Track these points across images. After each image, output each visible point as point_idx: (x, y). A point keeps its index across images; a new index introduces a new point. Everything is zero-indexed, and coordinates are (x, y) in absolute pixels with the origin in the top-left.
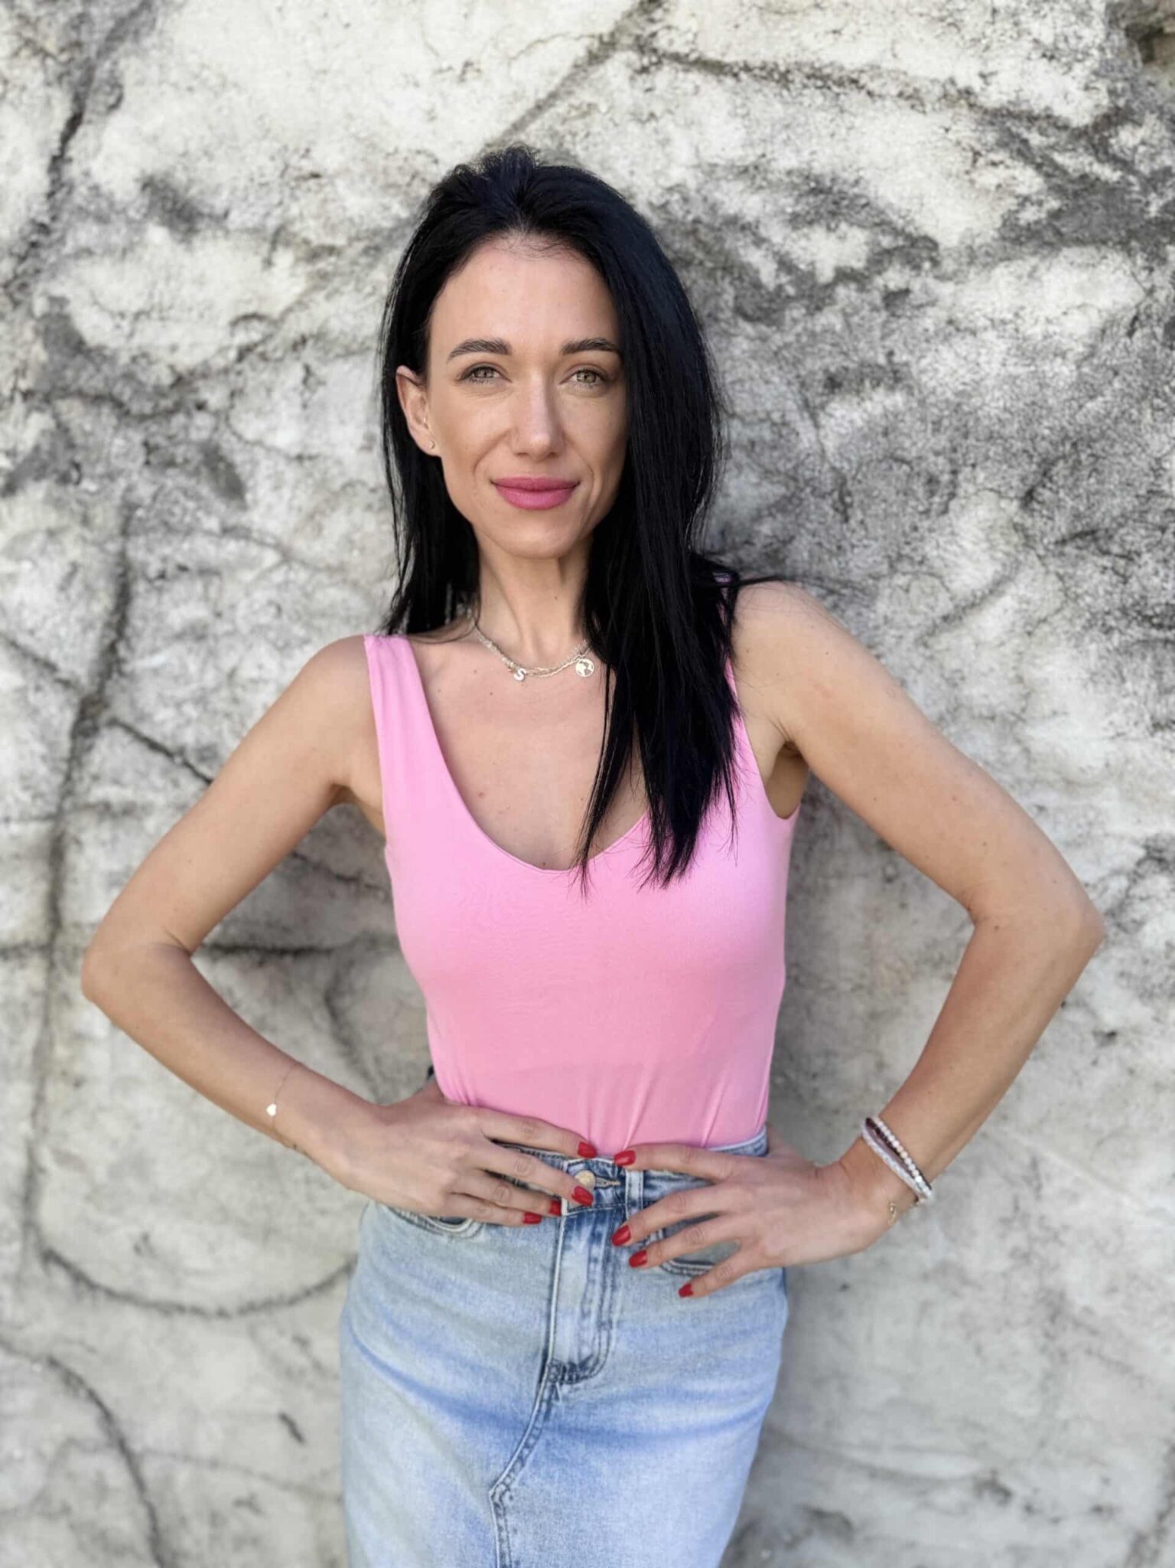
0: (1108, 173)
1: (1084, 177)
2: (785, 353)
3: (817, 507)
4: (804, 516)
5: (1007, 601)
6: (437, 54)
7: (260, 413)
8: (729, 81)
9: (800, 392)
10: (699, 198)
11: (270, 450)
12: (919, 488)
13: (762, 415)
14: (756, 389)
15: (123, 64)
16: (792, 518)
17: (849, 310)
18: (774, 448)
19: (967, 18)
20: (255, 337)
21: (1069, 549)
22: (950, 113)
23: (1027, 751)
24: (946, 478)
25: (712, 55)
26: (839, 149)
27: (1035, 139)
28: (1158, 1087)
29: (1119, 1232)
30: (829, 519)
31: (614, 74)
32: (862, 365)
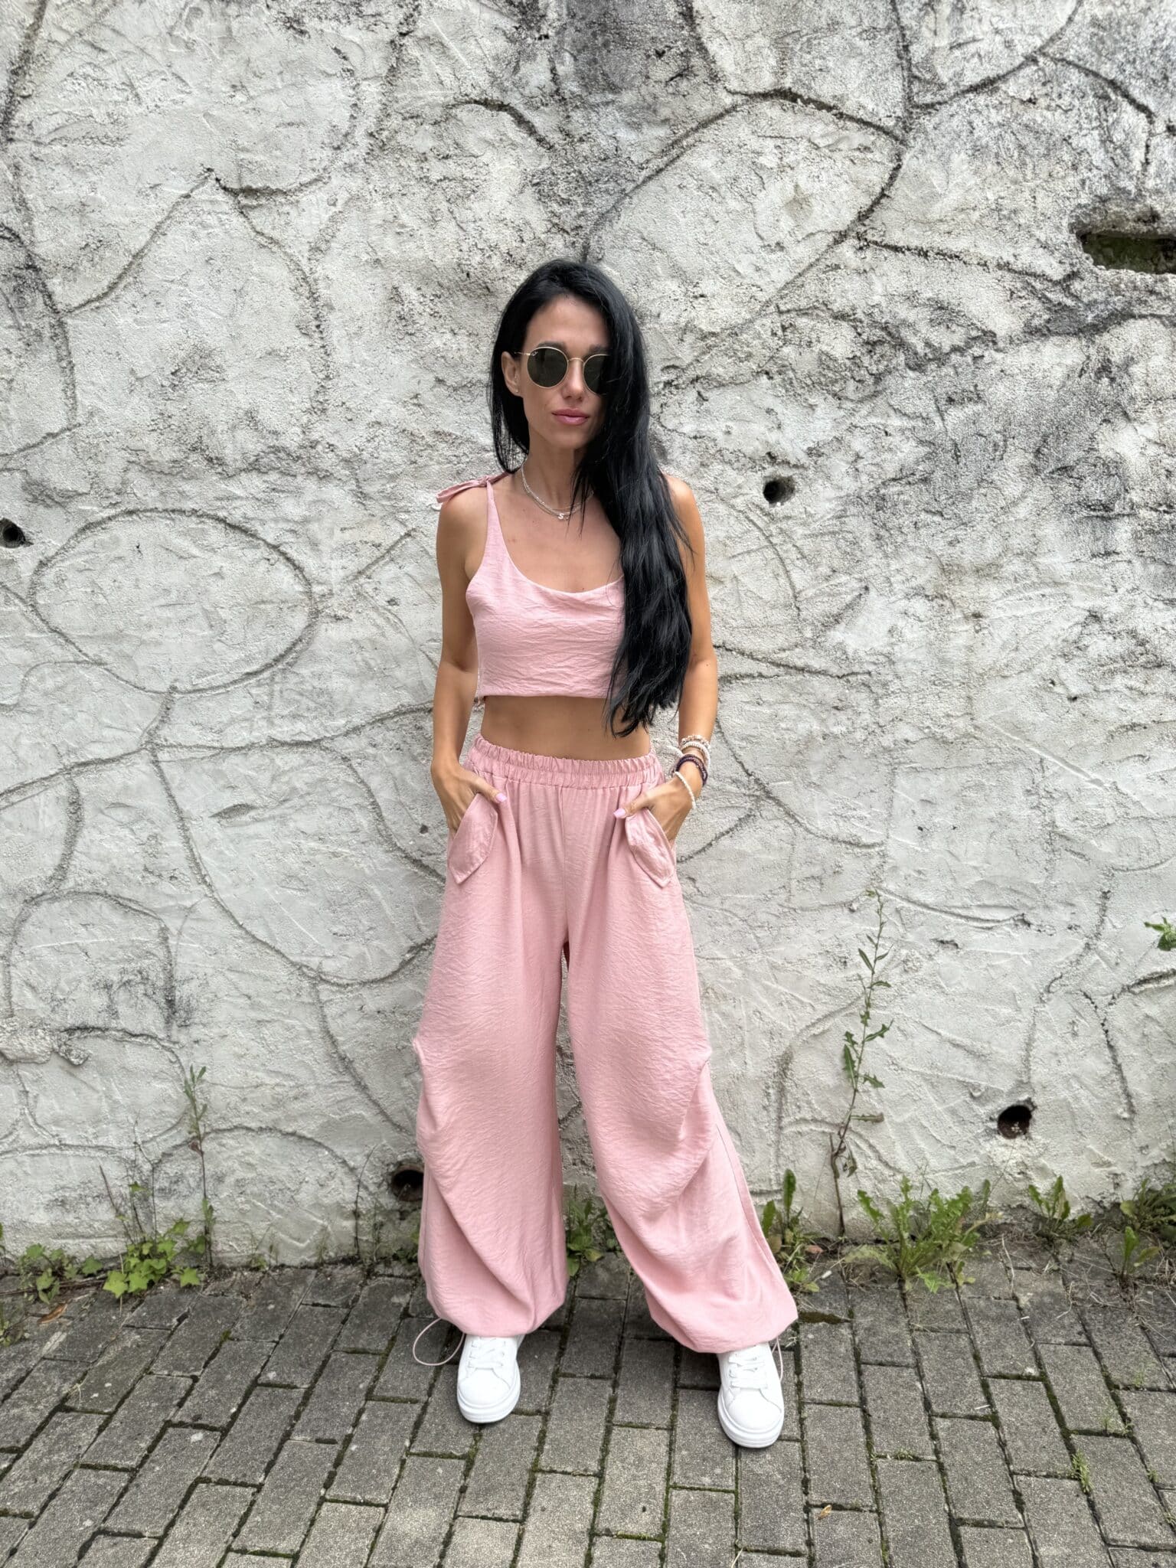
0: (1069, 302)
1: (1060, 304)
2: (928, 385)
3: (944, 457)
4: (939, 462)
5: (1029, 500)
6: (762, 239)
7: (675, 415)
8: (901, 255)
9: (935, 404)
10: (888, 311)
11: (680, 434)
12: (991, 449)
13: (918, 415)
14: (915, 402)
15: (604, 238)
16: (933, 462)
17: (957, 365)
18: (924, 430)
19: (1008, 228)
20: (672, 376)
21: (1055, 475)
22: (1000, 273)
23: (1037, 569)
24: (1001, 444)
25: (892, 243)
26: (951, 289)
27: (1038, 285)
28: (1096, 721)
29: (1079, 790)
30: (950, 463)
31: (847, 251)
32: (963, 391)
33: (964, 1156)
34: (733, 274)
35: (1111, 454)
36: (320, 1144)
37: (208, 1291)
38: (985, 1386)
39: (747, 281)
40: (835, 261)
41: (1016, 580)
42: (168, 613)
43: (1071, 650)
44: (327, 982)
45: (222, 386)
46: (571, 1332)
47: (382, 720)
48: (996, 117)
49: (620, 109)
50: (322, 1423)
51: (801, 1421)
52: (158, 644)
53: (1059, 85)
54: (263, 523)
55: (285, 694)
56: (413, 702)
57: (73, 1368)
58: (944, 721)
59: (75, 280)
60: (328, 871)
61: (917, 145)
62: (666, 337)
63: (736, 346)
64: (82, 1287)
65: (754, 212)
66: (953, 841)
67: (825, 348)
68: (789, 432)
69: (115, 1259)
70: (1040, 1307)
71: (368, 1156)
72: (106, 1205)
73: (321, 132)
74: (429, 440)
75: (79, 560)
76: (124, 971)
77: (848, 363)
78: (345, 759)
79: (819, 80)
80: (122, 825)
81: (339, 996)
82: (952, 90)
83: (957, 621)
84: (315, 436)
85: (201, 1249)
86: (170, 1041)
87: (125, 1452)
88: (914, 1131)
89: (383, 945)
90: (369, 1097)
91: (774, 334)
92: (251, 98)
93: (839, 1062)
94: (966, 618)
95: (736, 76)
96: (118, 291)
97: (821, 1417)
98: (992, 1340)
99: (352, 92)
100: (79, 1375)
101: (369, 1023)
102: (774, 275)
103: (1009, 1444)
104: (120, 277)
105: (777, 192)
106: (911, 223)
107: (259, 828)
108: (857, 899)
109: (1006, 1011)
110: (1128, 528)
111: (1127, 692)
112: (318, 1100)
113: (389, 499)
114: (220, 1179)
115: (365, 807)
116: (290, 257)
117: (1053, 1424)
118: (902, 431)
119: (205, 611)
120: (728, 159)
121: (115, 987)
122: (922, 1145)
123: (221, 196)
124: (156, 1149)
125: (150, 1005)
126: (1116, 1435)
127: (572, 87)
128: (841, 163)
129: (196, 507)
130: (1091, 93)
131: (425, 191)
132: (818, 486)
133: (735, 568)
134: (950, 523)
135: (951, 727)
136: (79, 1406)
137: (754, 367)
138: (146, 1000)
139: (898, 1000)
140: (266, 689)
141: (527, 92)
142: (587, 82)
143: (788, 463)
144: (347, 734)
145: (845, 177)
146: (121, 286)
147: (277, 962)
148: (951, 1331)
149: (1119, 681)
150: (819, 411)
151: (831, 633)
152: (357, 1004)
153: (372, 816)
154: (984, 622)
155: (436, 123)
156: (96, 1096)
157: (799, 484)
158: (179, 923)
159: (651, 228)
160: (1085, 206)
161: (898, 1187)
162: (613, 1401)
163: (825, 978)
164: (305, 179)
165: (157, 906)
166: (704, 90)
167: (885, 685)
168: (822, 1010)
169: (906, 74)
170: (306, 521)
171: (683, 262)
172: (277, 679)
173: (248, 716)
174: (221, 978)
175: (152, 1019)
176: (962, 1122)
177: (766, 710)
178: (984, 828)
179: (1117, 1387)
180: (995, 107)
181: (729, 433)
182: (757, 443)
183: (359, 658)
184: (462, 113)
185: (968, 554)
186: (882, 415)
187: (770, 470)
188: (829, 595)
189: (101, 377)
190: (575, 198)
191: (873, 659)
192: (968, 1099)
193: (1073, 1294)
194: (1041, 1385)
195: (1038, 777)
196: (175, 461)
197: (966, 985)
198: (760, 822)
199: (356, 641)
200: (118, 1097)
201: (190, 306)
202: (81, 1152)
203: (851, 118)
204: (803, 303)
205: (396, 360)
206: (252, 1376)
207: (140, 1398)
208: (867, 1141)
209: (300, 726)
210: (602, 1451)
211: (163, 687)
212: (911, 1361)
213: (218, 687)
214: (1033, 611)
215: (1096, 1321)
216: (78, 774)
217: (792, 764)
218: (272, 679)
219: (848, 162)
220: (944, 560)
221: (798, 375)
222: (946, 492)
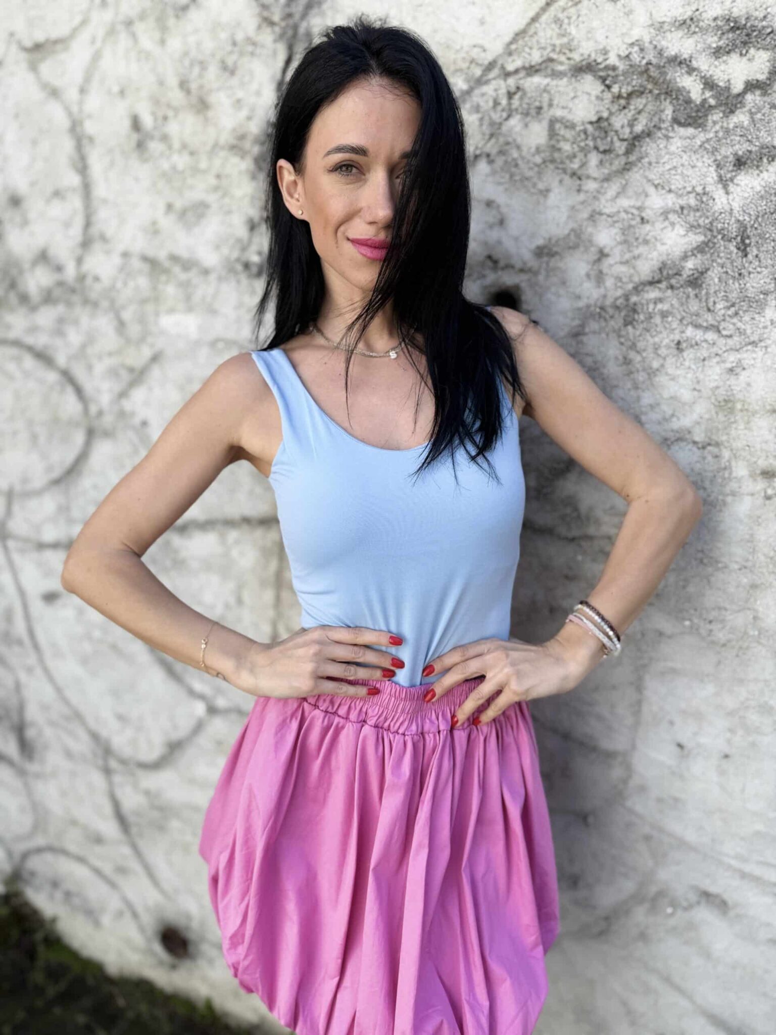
2: (707, 145)
3: (725, 248)
4: (716, 254)
9: (716, 171)
10: (651, 47)
13: (689, 189)
14: (685, 172)
16: (709, 255)
17: (753, 110)
18: (698, 210)
30: (734, 255)
32: (762, 147)
45: (27, 229)
54: (56, 350)
66: (724, 772)
67: (559, 113)
68: (514, 227)
77: (590, 128)
81: (120, 767)
83: (739, 480)
84: (85, 269)
94: (752, 476)
101: (140, 797)
102: (501, 27)
116: (65, 104)
118: (665, 214)
123: (20, 56)
132: (549, 295)
134: (730, 342)
138: (9, 732)
140: (63, 496)
143: (513, 267)
150: (553, 198)
158: (26, 677)
170: (83, 347)
173: (55, 517)
186: (638, 195)
187: (491, 278)
204: (536, 57)
220: (722, 391)
221: (524, 153)
222: (726, 298)
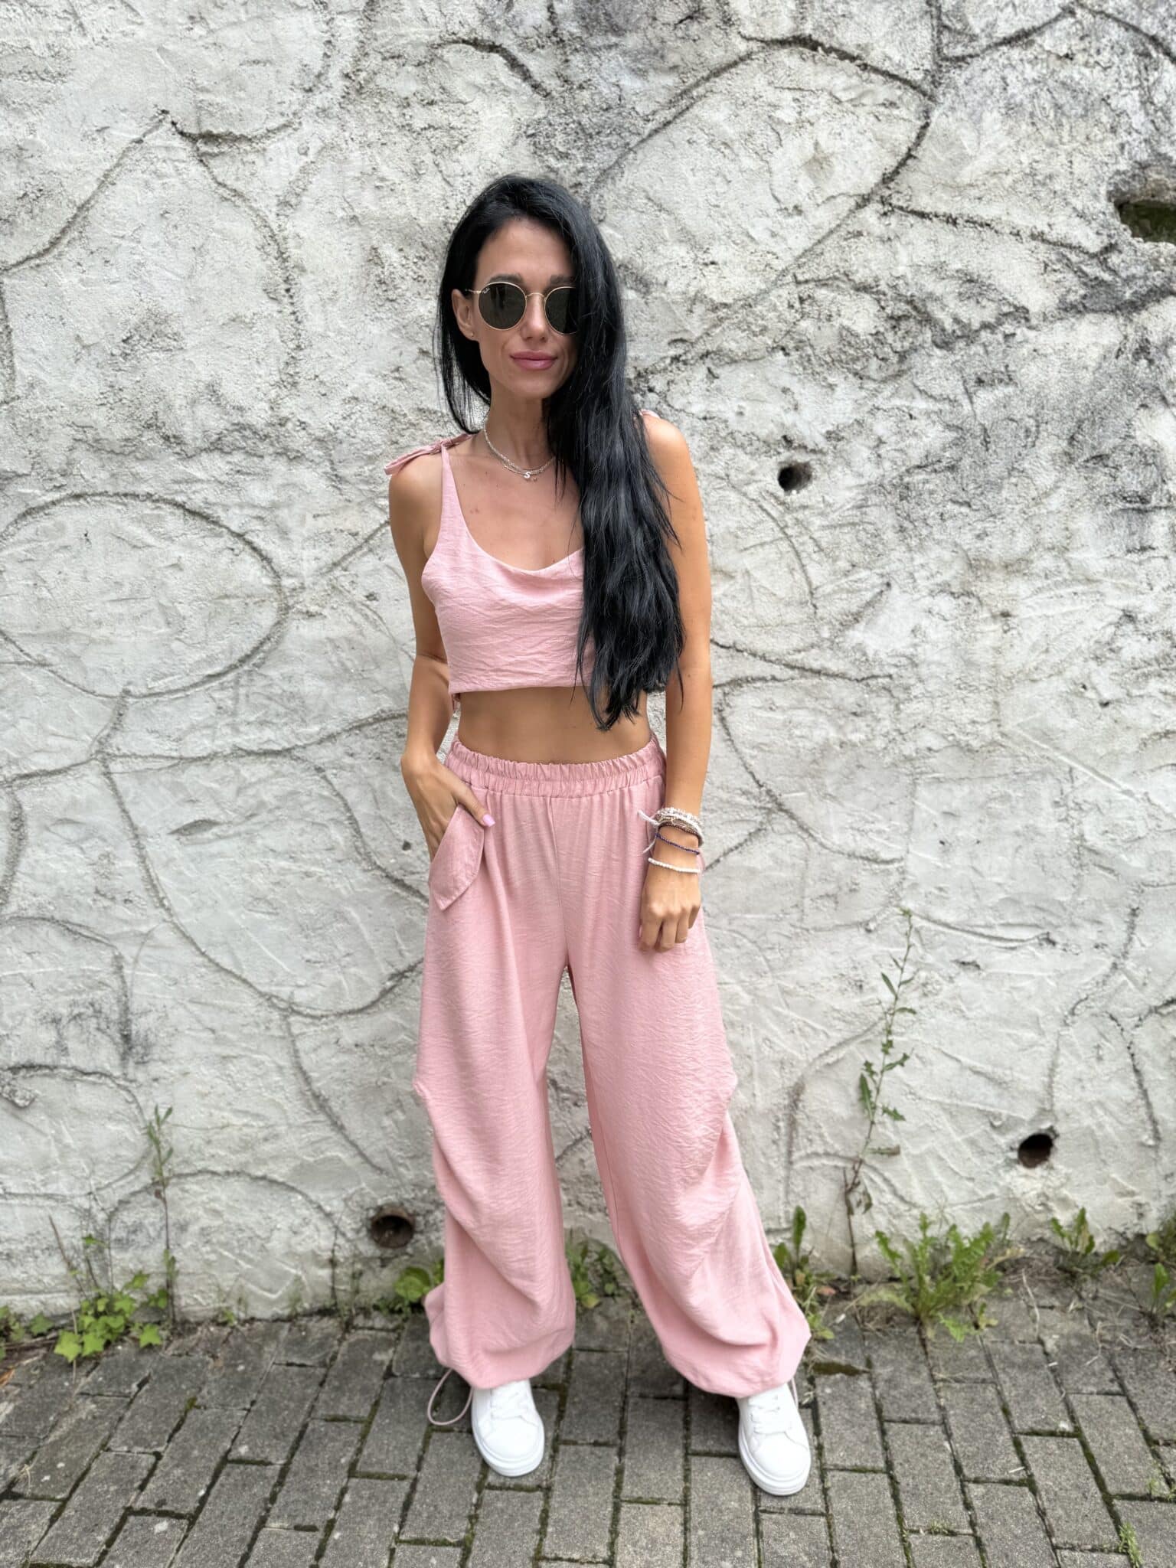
0: (1107, 277)
1: (1096, 278)
2: (955, 365)
3: (973, 443)
4: (967, 448)
5: (1062, 491)
6: (778, 201)
7: (683, 394)
8: (928, 222)
9: (964, 385)
10: (913, 283)
11: (688, 414)
12: (1022, 434)
13: (945, 397)
14: (942, 383)
15: (606, 197)
16: (961, 449)
17: (987, 344)
18: (951, 413)
19: (1042, 195)
20: (680, 351)
21: (1090, 464)
22: (1034, 243)
23: (1069, 565)
24: (1034, 429)
25: (918, 209)
26: (981, 260)
27: (1074, 258)
28: (1128, 728)
29: (1110, 802)
30: (979, 449)
31: (870, 215)
32: (994, 371)
33: (983, 1188)
34: (746, 239)
35: (1148, 442)
36: (292, 1189)
37: (171, 1351)
38: (1017, 1444)
39: (762, 247)
40: (857, 228)
41: (1046, 577)
42: (120, 609)
43: (1104, 652)
44: (299, 1013)
45: (180, 356)
46: (571, 1391)
47: (359, 727)
48: (1031, 73)
49: (625, 53)
50: (300, 1506)
51: (825, 1491)
52: (108, 643)
53: (1098, 40)
54: (226, 508)
55: (251, 698)
56: (395, 707)
57: (22, 1445)
58: (969, 729)
59: (12, 234)
60: (299, 892)
61: (946, 100)
62: (674, 307)
63: (750, 319)
64: (32, 1348)
65: (770, 171)
66: (976, 857)
67: (846, 323)
68: (807, 413)
69: (67, 1315)
70: (1067, 1350)
71: (345, 1200)
72: (57, 1258)
73: (290, 71)
74: (412, 417)
75: (20, 551)
76: (74, 1004)
77: (871, 339)
78: (319, 770)
79: (842, 26)
80: (70, 842)
81: (312, 1029)
82: (984, 42)
83: (985, 620)
84: (284, 412)
85: (162, 1304)
86: (126, 1079)
87: (80, 1547)
88: (932, 1164)
89: (361, 972)
90: (346, 1137)
91: (791, 306)
92: (211, 31)
93: (854, 1093)
94: (994, 617)
95: (752, 21)
96: (61, 247)
97: (845, 1487)
98: (1021, 1391)
99: (325, 27)
100: (28, 1454)
101: (344, 1058)
102: (791, 242)
103: (1049, 1512)
104: (63, 231)
105: (794, 151)
106: (939, 187)
107: (224, 846)
108: (874, 919)
109: (1029, 1035)
110: (1165, 522)
111: (1161, 697)
112: (292, 1141)
113: (367, 483)
114: (183, 1228)
115: (341, 823)
116: (256, 211)
117: (1094, 1488)
118: (928, 414)
119: (160, 605)
120: (742, 112)
121: (64, 1021)
122: (940, 1179)
123: (177, 142)
124: (113, 1196)
125: (104, 1040)
126: (1161, 1499)
127: (571, 27)
128: (865, 119)
129: (151, 490)
130: (1131, 50)
131: (406, 141)
132: (837, 473)
133: (747, 561)
134: (978, 515)
135: (977, 735)
136: (28, 1492)
137: (770, 342)
138: (99, 1035)
139: (917, 1025)
140: (230, 693)
141: (521, 32)
142: (588, 23)
143: (805, 447)
144: (320, 742)
145: (869, 135)
146: (65, 241)
147: (245, 993)
148: (976, 1381)
149: (1154, 686)
150: (838, 389)
151: (850, 633)
152: (333, 1036)
153: (349, 832)
154: (1012, 621)
155: (419, 64)
156: (44, 1140)
157: (817, 470)
158: (134, 950)
159: (657, 187)
160: (1124, 173)
161: (916, 1223)
162: (619, 1472)
163: (840, 1003)
164: (273, 124)
165: (108, 932)
166: (717, 35)
167: (907, 689)
168: (836, 1037)
169: (935, 22)
170: (274, 506)
171: (691, 225)
172: (242, 681)
173: (210, 722)
174: (181, 1010)
175: (106, 1056)
176: (982, 1153)
177: (779, 716)
178: (1010, 842)
179: (1157, 1443)
180: (1030, 62)
181: (741, 414)
182: (771, 425)
183: (334, 659)
184: (449, 54)
185: (997, 549)
186: (907, 396)
187: (786, 456)
188: (848, 591)
189: (42, 342)
190: (574, 151)
191: (895, 661)
192: (988, 1129)
193: (1101, 1336)
194: (1075, 1442)
195: (1067, 788)
196: (127, 440)
197: (988, 1008)
198: (771, 837)
199: (330, 640)
200: (68, 1140)
201: (143, 265)
202: (28, 1201)
203: (876, 70)
204: (823, 273)
205: (375, 329)
206: (222, 1451)
207: (96, 1480)
208: (881, 1175)
209: (268, 733)
210: (611, 1532)
211: (116, 691)
212: (936, 1417)
213: (176, 691)
214: (1065, 610)
215: (1128, 1370)
216: (20, 787)
217: (807, 774)
218: (237, 682)
219: (872, 119)
220: (971, 554)
221: (817, 352)
222: (975, 481)
